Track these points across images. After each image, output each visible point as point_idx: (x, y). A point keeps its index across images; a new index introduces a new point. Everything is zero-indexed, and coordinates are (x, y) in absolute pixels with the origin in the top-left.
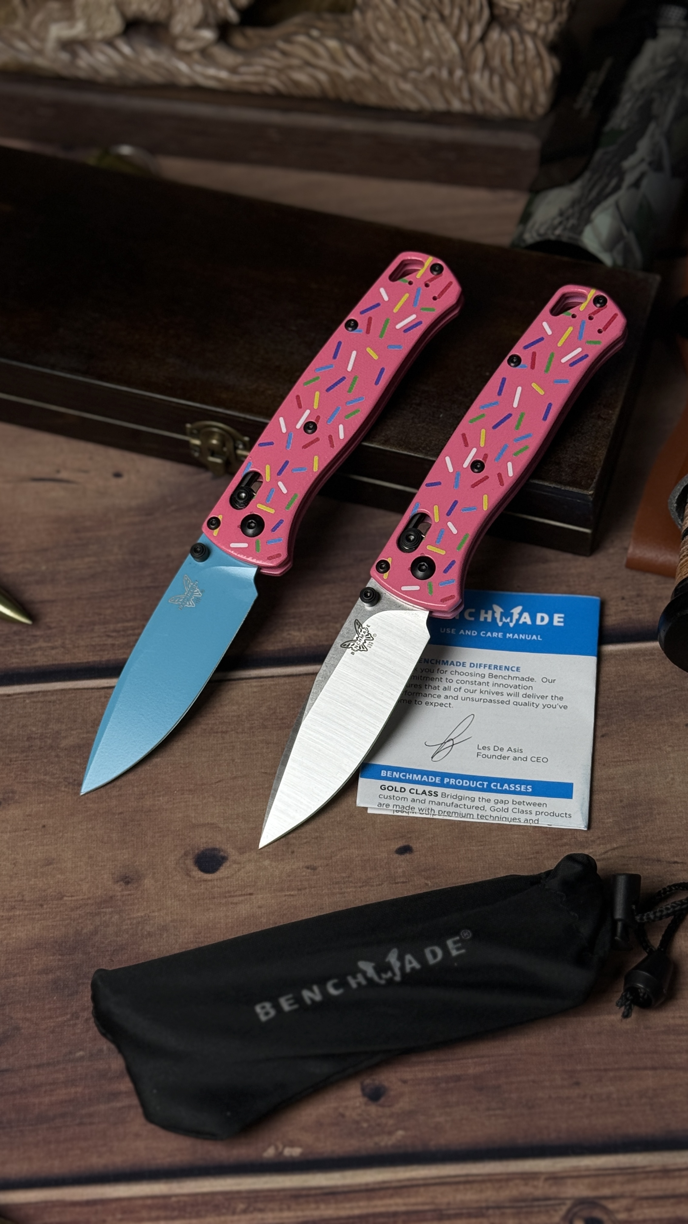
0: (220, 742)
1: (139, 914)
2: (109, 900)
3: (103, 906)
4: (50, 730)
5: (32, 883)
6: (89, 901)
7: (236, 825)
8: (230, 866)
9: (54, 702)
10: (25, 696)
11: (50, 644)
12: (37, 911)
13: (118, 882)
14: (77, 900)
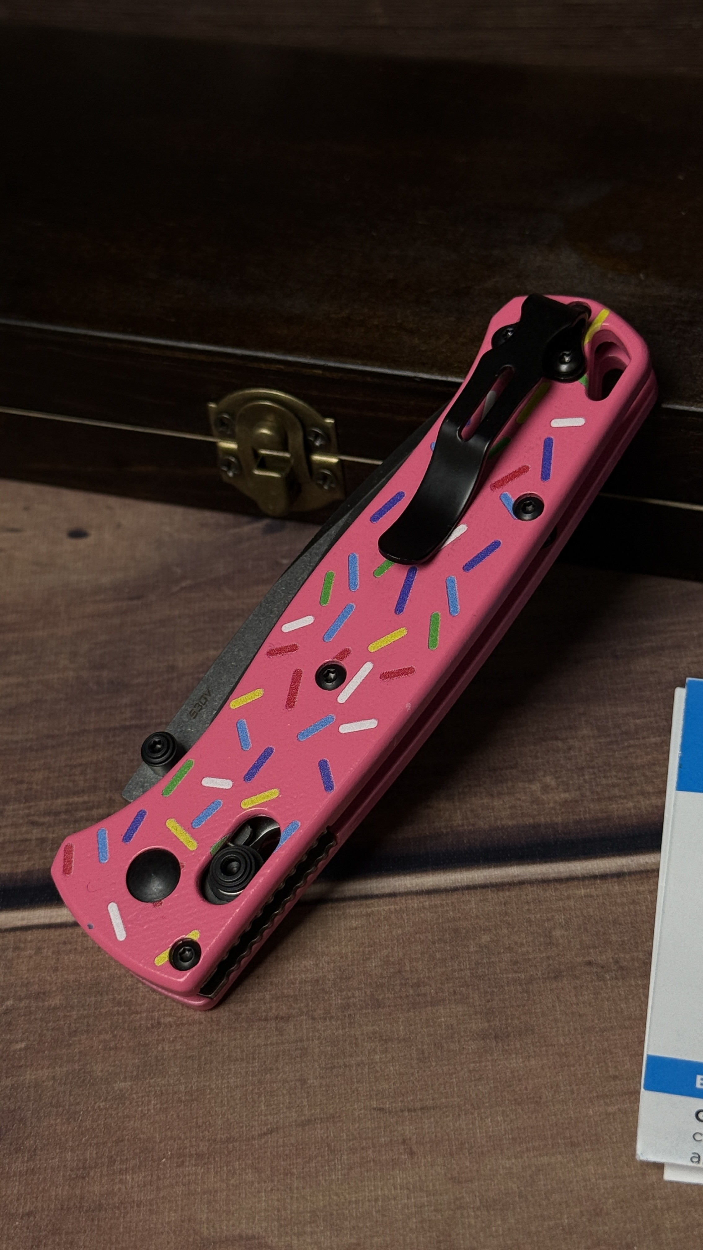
0: (274, 1039)
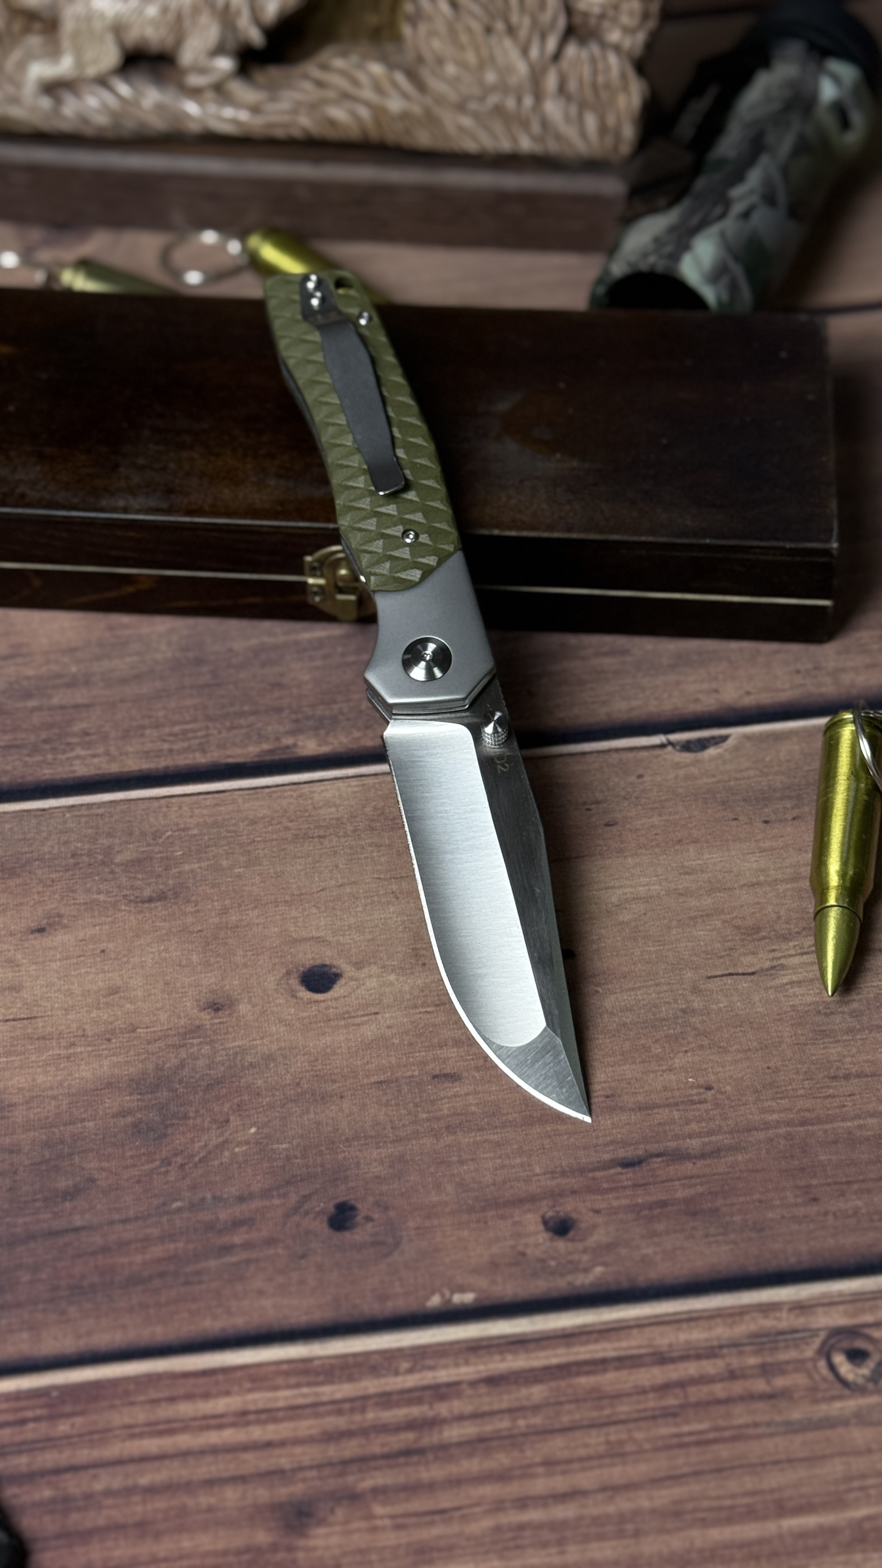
1: (236, 1044)
2: (196, 1030)
3: (188, 1037)
4: (99, 846)
5: (94, 1015)
6: (170, 1032)
7: (348, 937)
8: (346, 983)
9: (102, 815)
10: (64, 810)
11: (90, 752)
12: (104, 1047)
13: (205, 1009)
14: (154, 1032)
